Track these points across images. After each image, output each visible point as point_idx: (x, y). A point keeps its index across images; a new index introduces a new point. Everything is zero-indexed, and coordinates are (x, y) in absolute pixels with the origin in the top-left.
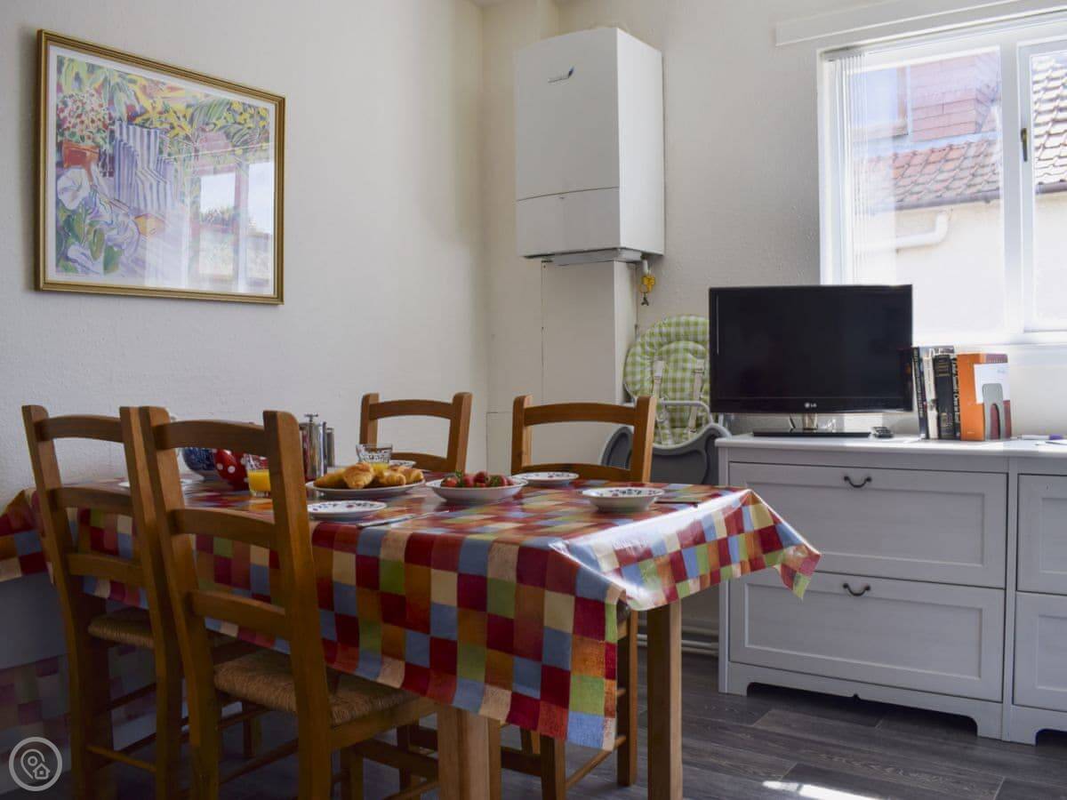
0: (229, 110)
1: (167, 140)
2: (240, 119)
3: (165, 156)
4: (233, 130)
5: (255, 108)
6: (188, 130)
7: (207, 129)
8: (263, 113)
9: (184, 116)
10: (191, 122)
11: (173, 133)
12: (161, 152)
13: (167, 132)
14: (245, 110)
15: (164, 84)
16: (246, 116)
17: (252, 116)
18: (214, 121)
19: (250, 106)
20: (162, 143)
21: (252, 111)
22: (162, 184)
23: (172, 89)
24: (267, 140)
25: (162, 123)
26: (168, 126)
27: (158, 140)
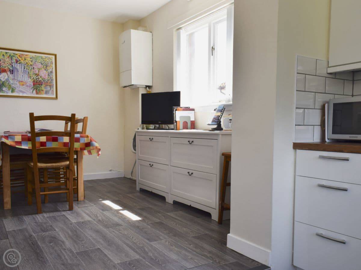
0: (42, 58)
1: (26, 66)
2: (44, 60)
3: (26, 69)
4: (43, 63)
5: (49, 57)
6: (31, 63)
7: (36, 63)
8: (51, 58)
9: (30, 61)
10: (32, 61)
11: (27, 64)
12: (24, 68)
13: (26, 64)
14: (46, 58)
15: (24, 54)
16: (46, 59)
17: (48, 59)
18: (38, 61)
19: (47, 57)
20: (25, 66)
21: (48, 58)
22: (25, 75)
23: (26, 55)
24: (52, 64)
25: (24, 62)
26: (26, 63)
27: (24, 66)
